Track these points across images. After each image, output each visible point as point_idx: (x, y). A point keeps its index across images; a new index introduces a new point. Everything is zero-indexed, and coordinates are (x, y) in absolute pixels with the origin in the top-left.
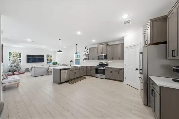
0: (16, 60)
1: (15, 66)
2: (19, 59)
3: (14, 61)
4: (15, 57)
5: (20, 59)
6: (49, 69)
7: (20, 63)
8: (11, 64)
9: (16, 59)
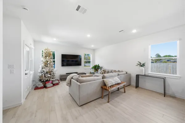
0: (49, 63)
1: (47, 73)
2: (52, 60)
3: (46, 64)
4: (47, 57)
5: (54, 62)
6: (105, 85)
7: (53, 68)
8: (42, 68)
9: (48, 60)
